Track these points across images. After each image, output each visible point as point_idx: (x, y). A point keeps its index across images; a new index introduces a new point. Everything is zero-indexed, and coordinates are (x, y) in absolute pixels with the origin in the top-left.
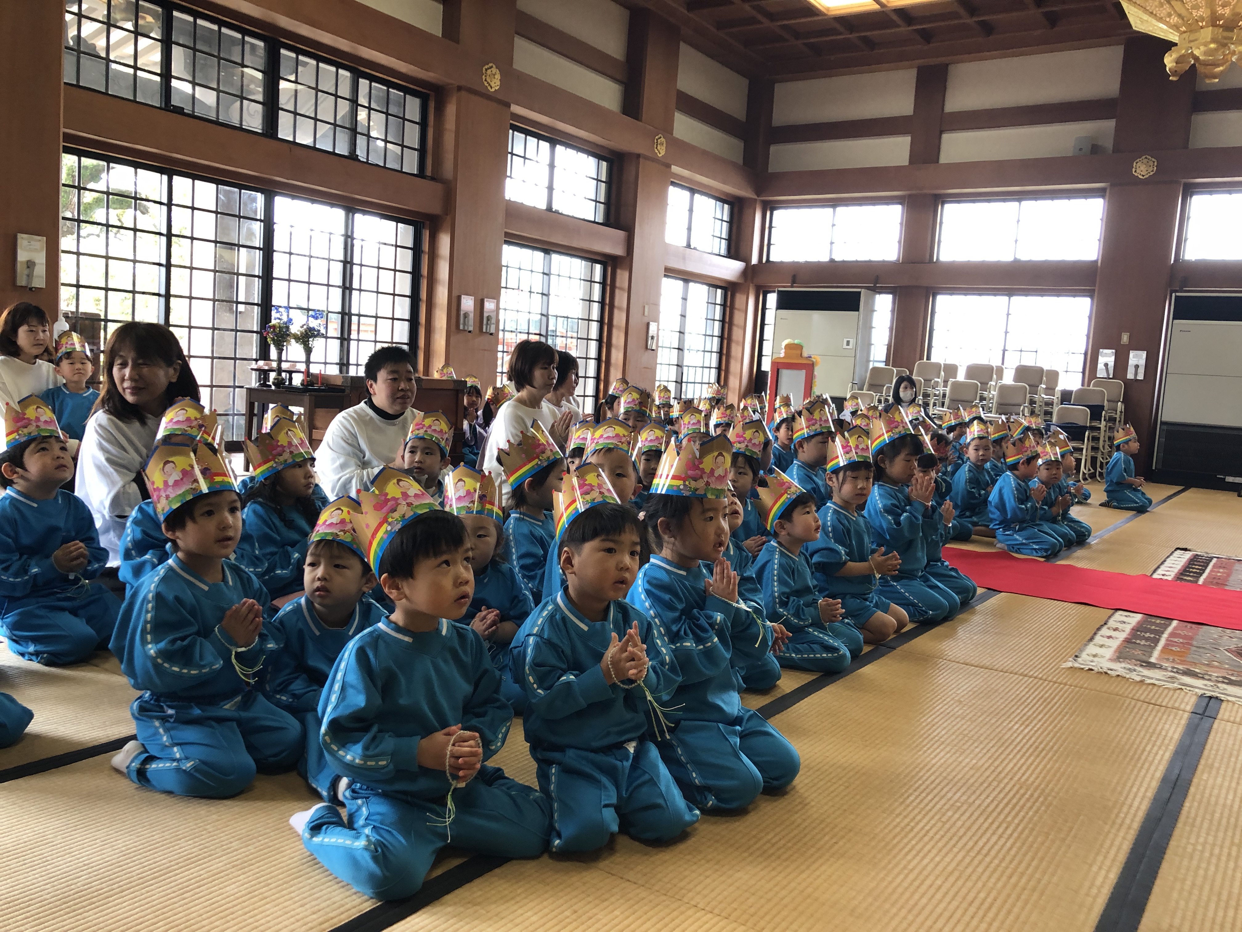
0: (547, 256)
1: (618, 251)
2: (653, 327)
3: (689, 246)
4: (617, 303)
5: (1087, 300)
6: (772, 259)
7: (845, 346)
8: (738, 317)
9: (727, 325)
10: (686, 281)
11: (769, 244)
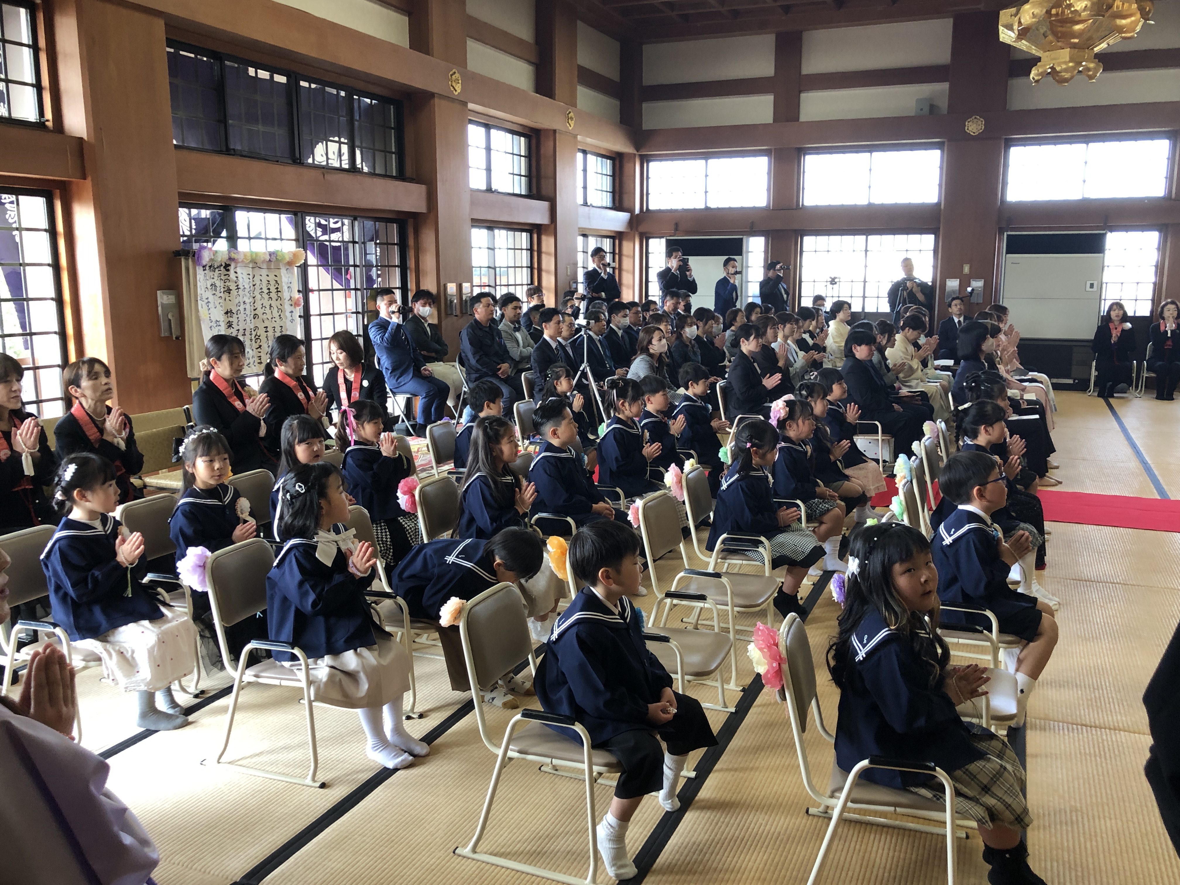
0: (492, 233)
1: (544, 220)
3: (585, 204)
5: (931, 237)
6: (651, 208)
8: (626, 263)
10: (586, 236)
11: (648, 194)
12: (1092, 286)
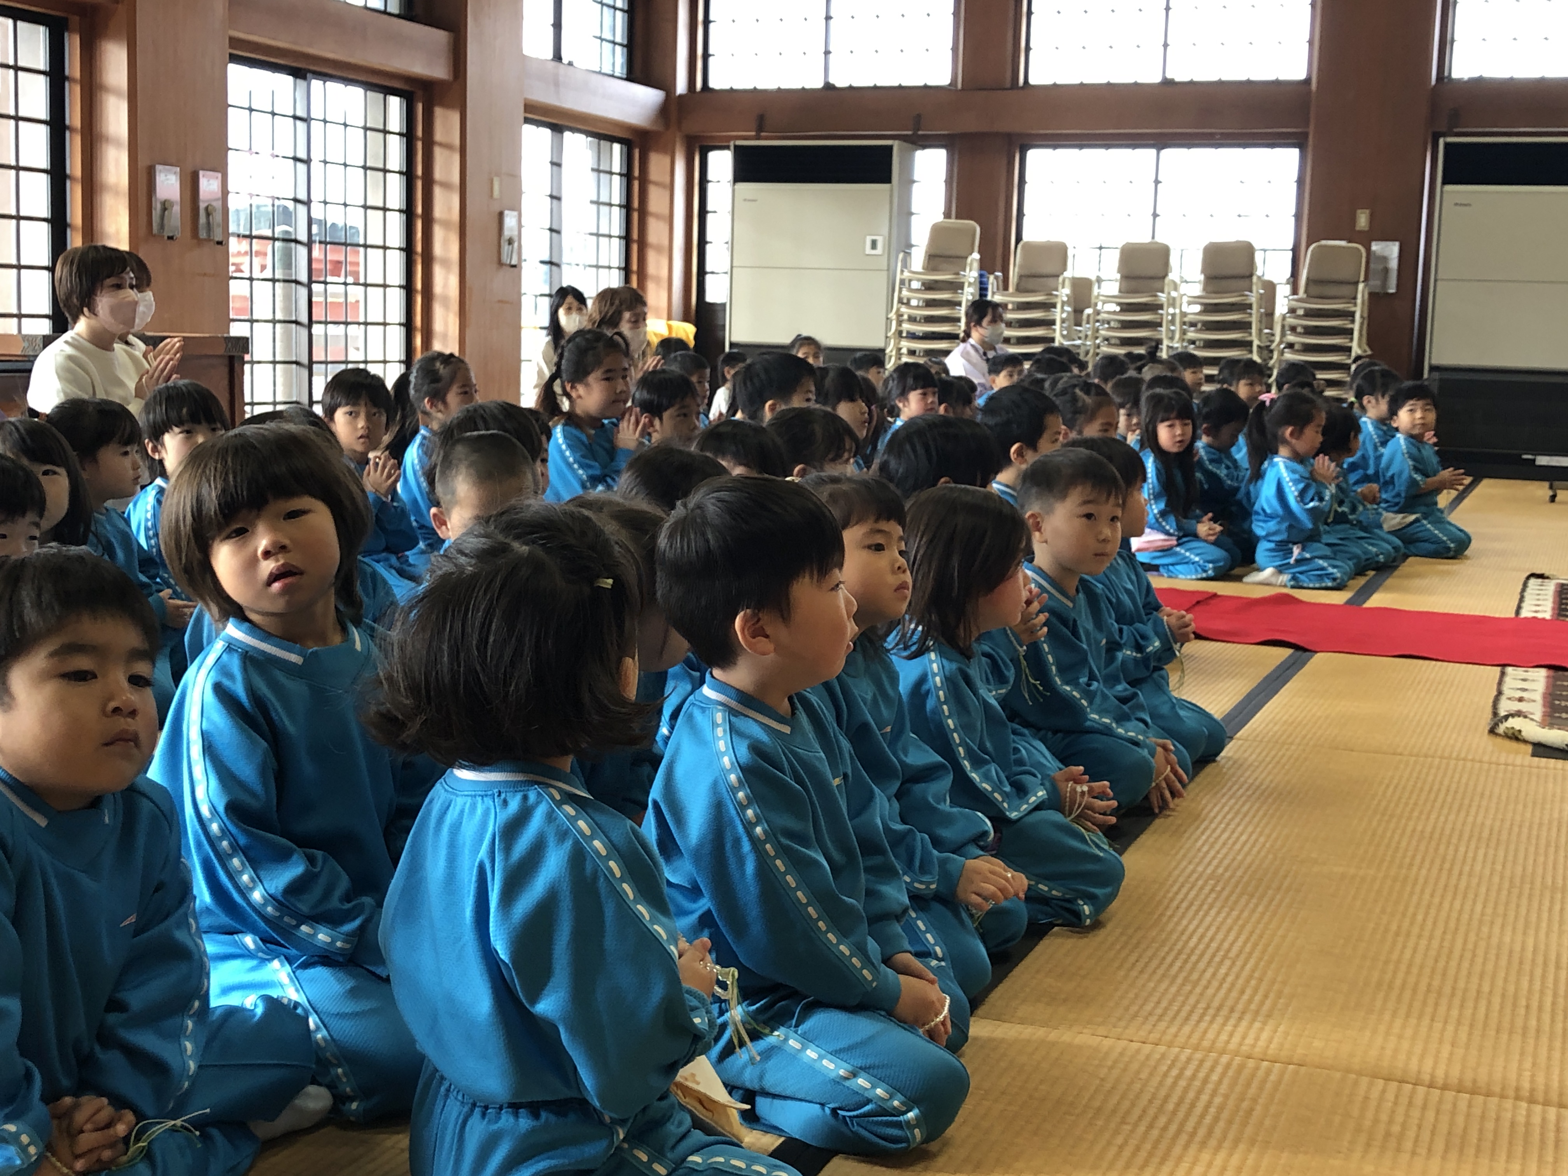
0: (301, 83)
1: (439, 71)
2: (510, 221)
4: (438, 175)
5: (1293, 154)
6: (713, 84)
7: (869, 251)
8: (656, 200)
9: (635, 216)
10: (557, 129)
11: (706, 56)
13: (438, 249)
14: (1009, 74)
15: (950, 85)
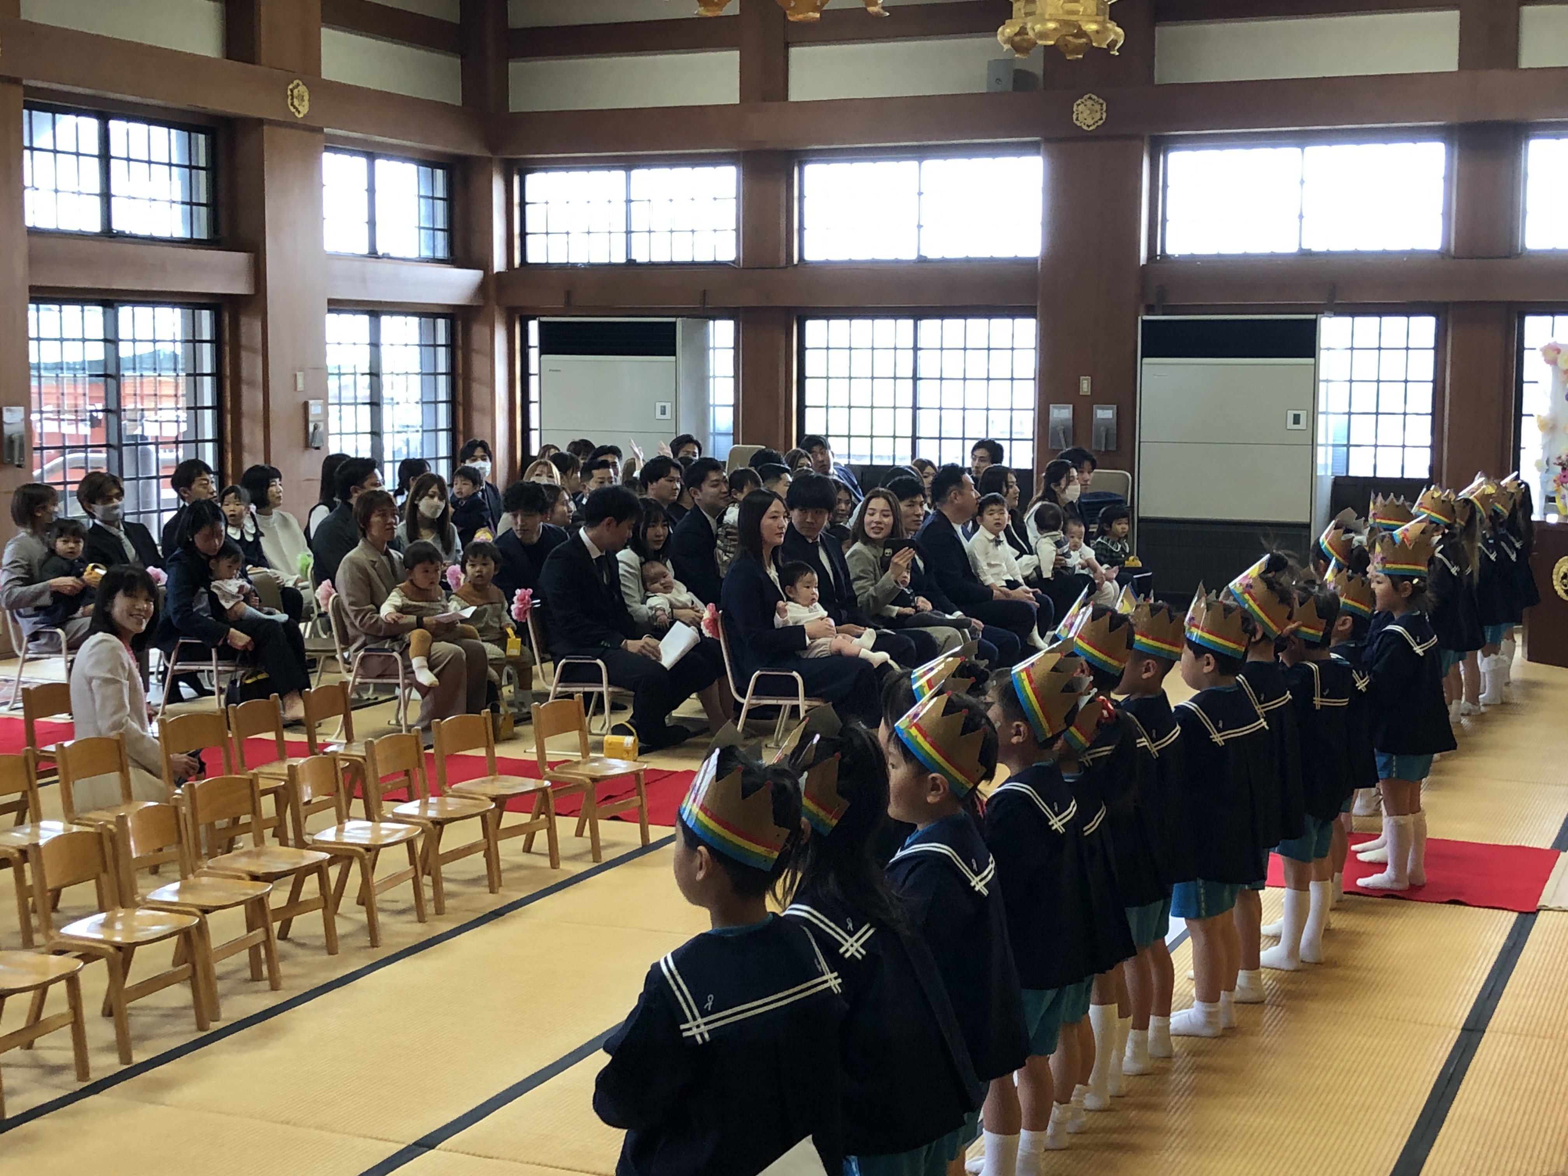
0: (110, 311)
1: (240, 287)
2: (315, 409)
3: (373, 254)
4: (244, 373)
5: (1031, 324)
6: (529, 259)
7: (659, 415)
8: (478, 366)
9: (460, 381)
10: (374, 315)
11: (523, 234)
12: (1297, 419)
13: (246, 439)
14: (783, 255)
15: (733, 262)
